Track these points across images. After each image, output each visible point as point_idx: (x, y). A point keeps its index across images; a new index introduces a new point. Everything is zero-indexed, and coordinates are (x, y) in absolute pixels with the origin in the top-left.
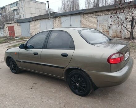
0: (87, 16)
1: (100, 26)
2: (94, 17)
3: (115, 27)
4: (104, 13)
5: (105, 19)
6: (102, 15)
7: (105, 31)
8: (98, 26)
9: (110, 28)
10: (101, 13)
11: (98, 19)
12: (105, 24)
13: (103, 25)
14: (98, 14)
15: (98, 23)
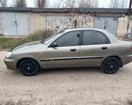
0: (35, 14)
1: (49, 25)
2: (43, 16)
3: (62, 27)
4: (52, 14)
5: (53, 20)
6: (50, 15)
7: (54, 30)
8: (47, 25)
9: (58, 28)
10: (49, 14)
11: (47, 19)
12: (53, 24)
13: (52, 25)
14: (46, 14)
15: (47, 22)
